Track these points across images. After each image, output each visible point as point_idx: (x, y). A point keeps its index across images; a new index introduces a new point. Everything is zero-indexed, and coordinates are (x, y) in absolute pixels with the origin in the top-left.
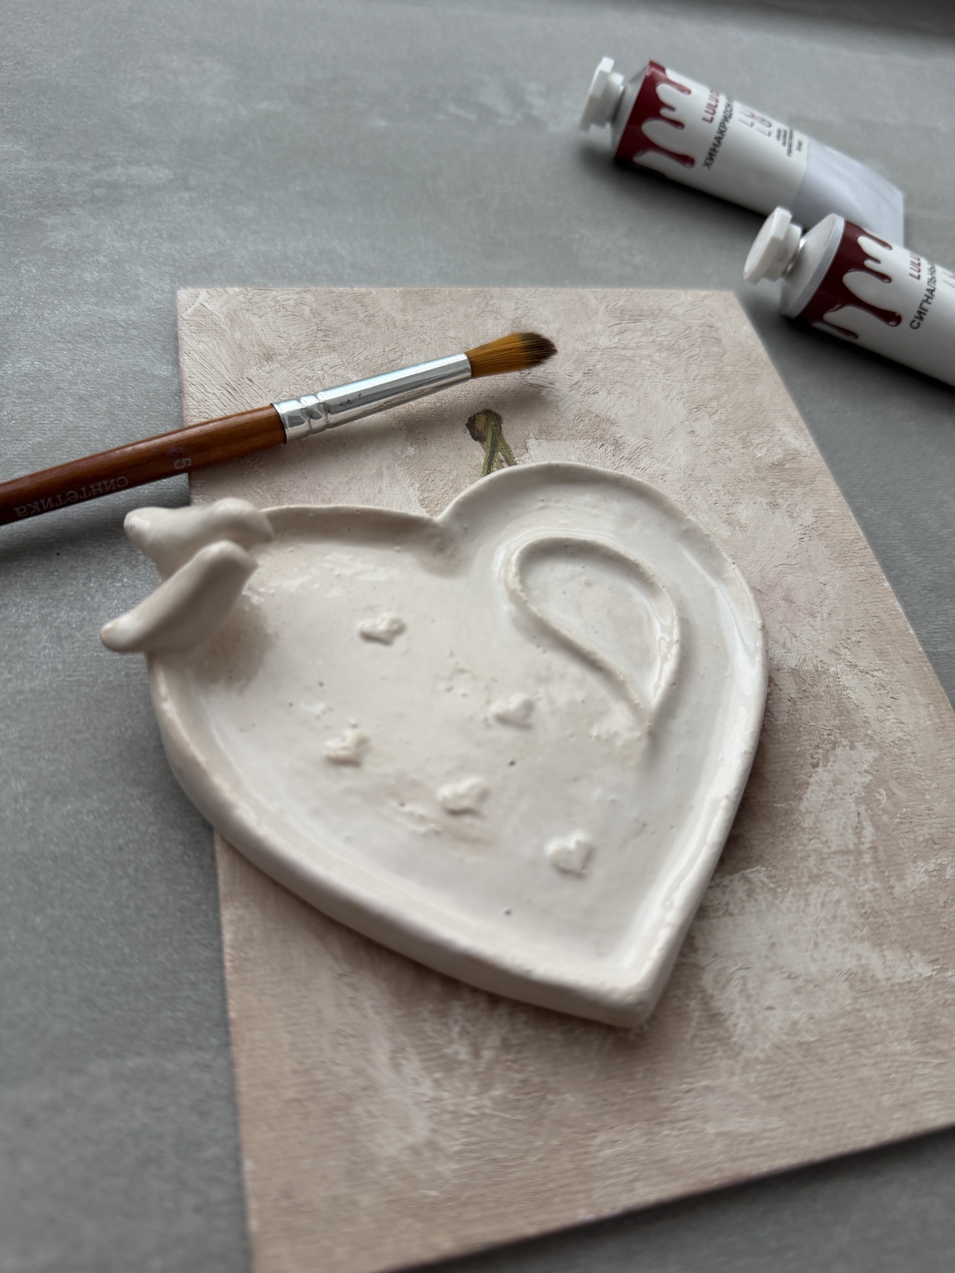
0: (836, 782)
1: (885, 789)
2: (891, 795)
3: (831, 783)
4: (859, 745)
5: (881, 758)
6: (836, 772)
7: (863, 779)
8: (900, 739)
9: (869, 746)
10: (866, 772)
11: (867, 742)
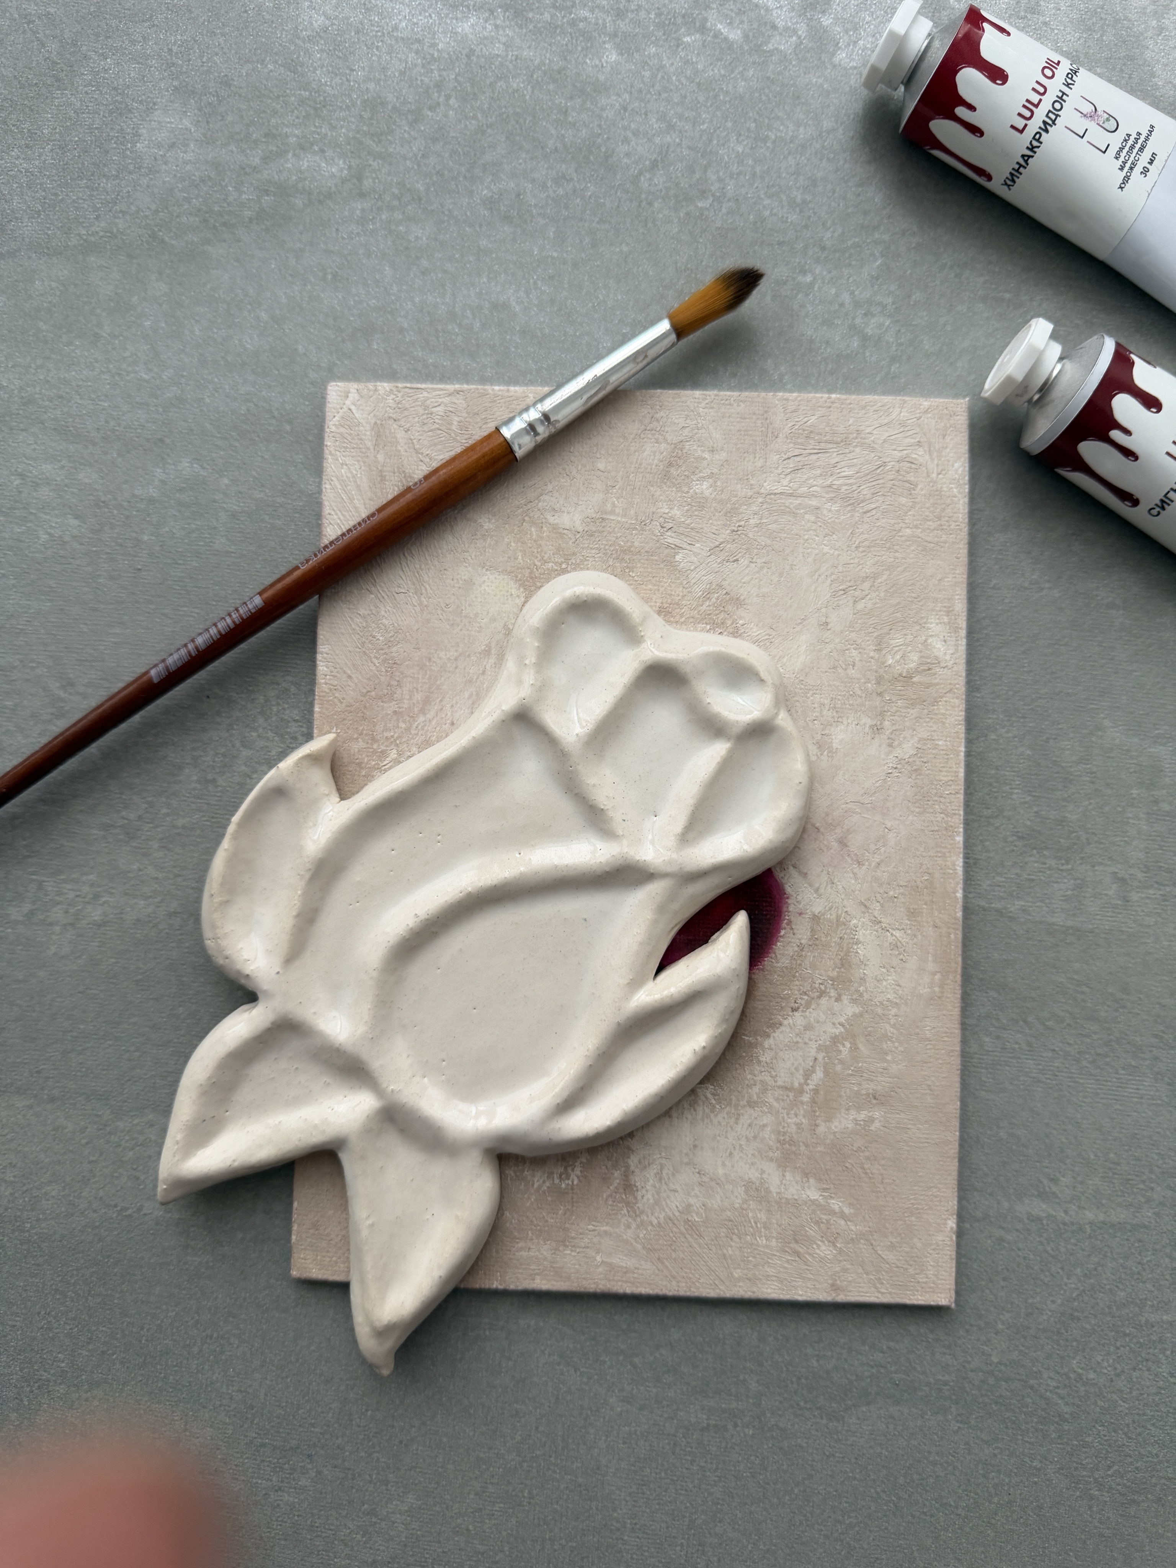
0: (808, 1027)
1: (851, 1043)
2: (855, 1048)
3: (802, 1028)
4: (845, 998)
5: (861, 1015)
6: (812, 1019)
7: (834, 1030)
8: (888, 1000)
9: (854, 1001)
10: (841, 1024)
11: (854, 997)
